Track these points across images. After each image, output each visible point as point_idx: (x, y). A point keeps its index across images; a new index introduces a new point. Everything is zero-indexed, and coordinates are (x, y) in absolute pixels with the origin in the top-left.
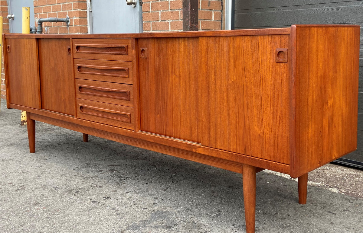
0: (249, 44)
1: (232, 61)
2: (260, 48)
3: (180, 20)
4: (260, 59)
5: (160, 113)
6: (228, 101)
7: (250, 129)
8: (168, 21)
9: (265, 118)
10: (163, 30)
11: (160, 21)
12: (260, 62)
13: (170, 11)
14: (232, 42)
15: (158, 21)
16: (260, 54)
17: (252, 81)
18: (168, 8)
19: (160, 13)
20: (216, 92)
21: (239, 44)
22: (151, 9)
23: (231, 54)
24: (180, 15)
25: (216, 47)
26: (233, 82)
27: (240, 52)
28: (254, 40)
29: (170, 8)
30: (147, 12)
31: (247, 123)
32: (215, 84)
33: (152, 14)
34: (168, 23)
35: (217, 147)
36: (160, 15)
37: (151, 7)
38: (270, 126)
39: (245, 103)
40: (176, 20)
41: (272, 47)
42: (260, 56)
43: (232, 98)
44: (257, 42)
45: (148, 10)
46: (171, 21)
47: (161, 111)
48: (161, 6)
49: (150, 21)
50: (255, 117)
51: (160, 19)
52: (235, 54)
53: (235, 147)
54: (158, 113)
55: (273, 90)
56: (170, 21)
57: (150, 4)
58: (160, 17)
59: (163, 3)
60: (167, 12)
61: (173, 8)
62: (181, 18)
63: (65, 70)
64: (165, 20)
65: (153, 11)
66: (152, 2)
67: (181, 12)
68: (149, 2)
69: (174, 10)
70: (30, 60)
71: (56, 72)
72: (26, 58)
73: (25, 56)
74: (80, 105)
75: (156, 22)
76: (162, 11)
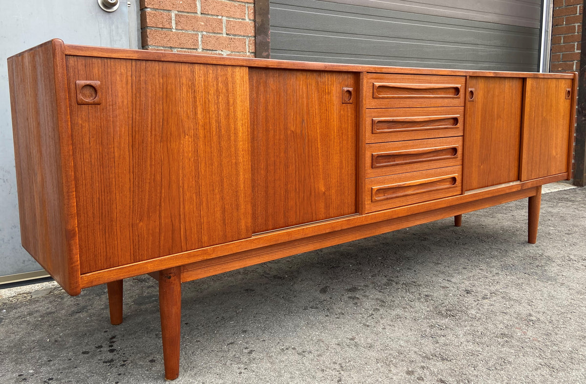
3: (248, 54)
8: (220, 52)
11: (200, 51)
13: (225, 35)
15: (196, 49)
18: (222, 31)
19: (200, 36)
22: (174, 26)
24: (247, 47)
29: (224, 30)
30: (162, 28)
33: (177, 34)
34: (221, 55)
36: (200, 39)
37: (173, 22)
40: (238, 52)
45: (168, 26)
46: (228, 53)
48: (203, 24)
49: (171, 47)
51: (200, 47)
56: (225, 53)
57: (173, 15)
58: (200, 43)
59: (208, 20)
60: (220, 37)
61: (233, 32)
62: (251, 51)
63: (332, 132)
64: (213, 50)
65: (182, 30)
66: (177, 12)
67: (249, 41)
68: (169, 10)
69: (235, 35)
70: (218, 122)
71: (306, 141)
72: (199, 116)
73: (196, 114)
74: (375, 187)
75: (189, 50)
76: (205, 33)
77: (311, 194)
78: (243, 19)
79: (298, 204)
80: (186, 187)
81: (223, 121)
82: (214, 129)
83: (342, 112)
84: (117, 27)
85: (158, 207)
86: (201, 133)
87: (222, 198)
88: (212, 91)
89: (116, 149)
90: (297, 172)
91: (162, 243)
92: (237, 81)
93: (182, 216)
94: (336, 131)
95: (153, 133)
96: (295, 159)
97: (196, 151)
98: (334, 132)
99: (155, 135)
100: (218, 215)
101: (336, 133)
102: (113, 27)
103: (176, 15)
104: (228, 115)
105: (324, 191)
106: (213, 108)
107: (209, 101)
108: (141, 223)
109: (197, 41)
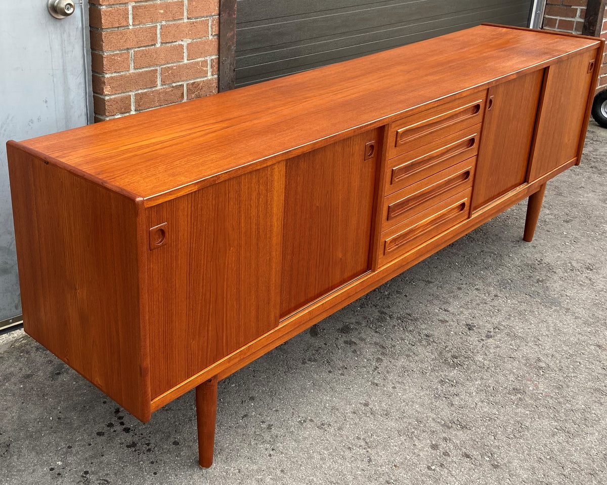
3: (211, 37)
8: (180, 42)
10: (168, 63)
11: (158, 45)
13: (186, 20)
15: (155, 45)
18: (183, 15)
19: (159, 27)
22: (131, 21)
24: (210, 28)
29: (185, 14)
30: (118, 27)
33: (134, 31)
34: (182, 46)
36: (158, 32)
37: (130, 17)
40: (200, 38)
45: (125, 24)
46: (189, 41)
48: (162, 11)
49: (128, 49)
51: (159, 41)
56: (185, 43)
57: (130, 8)
58: (159, 36)
59: (168, 7)
60: (180, 24)
61: (195, 14)
62: (214, 34)
64: (172, 42)
65: (139, 25)
66: (134, 4)
67: (213, 22)
68: (125, 3)
69: (197, 18)
71: (329, 212)
72: (243, 224)
73: (240, 223)
74: (389, 239)
75: (147, 48)
76: (164, 23)
77: (329, 264)
79: (317, 277)
80: (229, 297)
81: (261, 221)
82: (254, 233)
83: (363, 170)
84: (69, 36)
85: (207, 323)
86: (243, 240)
87: (257, 297)
90: (319, 246)
91: (209, 354)
92: (276, 177)
93: (225, 325)
94: (356, 192)
96: (318, 234)
97: (238, 259)
99: (207, 256)
100: (253, 313)
102: (65, 36)
103: (133, 7)
104: (266, 214)
105: (340, 257)
106: (254, 212)
107: (251, 206)
109: (156, 34)
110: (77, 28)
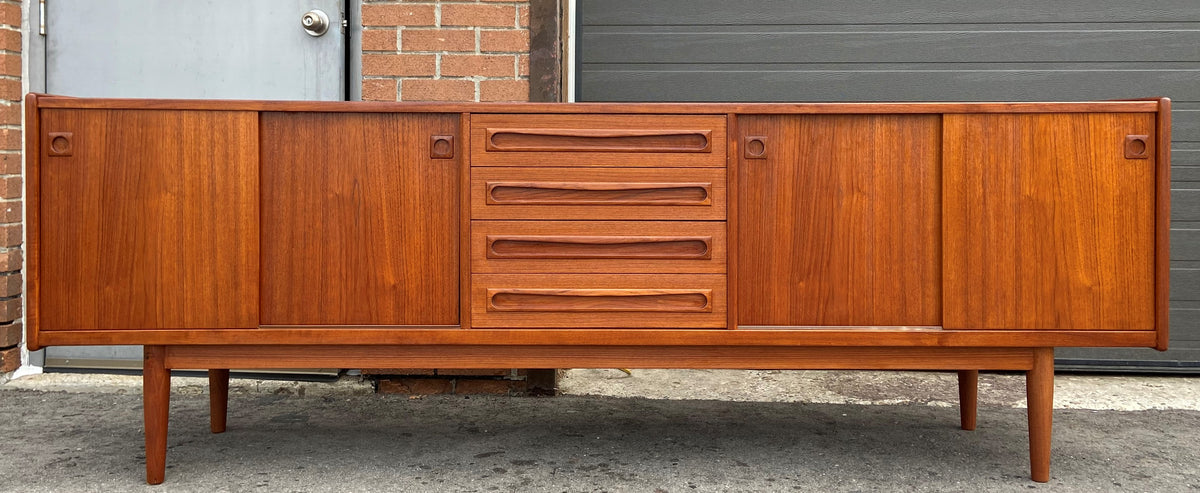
0: (1068, 128)
1: (1027, 159)
2: (1092, 134)
3: (517, 79)
4: (1093, 154)
5: (808, 277)
6: (1018, 235)
7: (1068, 282)
8: (470, 79)
9: (1103, 256)
11: (437, 78)
12: (1093, 158)
13: (478, 54)
14: (1027, 125)
15: (432, 77)
16: (1092, 144)
17: (1074, 192)
18: (474, 48)
19: (438, 58)
20: (985, 219)
21: (1046, 128)
22: (399, 46)
23: (1026, 146)
24: (516, 68)
25: (987, 135)
26: (1030, 198)
27: (1048, 141)
28: (1079, 122)
29: (478, 46)
30: (382, 51)
31: (1062, 270)
32: (984, 203)
33: (403, 58)
34: (471, 83)
35: (987, 327)
36: (438, 62)
37: (399, 41)
38: (1113, 270)
39: (1058, 234)
40: (500, 77)
41: (1118, 132)
42: (1092, 148)
43: (1026, 226)
44: (1086, 126)
45: (391, 48)
46: (484, 79)
47: (809, 274)
48: (443, 40)
49: (394, 77)
50: (1081, 257)
51: (438, 73)
52: (1036, 146)
53: (1033, 319)
54: (801, 280)
55: (1118, 205)
56: (477, 80)
57: (399, 32)
58: (438, 67)
59: (451, 34)
60: (470, 57)
61: (491, 48)
62: (522, 75)
63: (411, 201)
64: (458, 77)
65: (410, 51)
66: (404, 28)
67: (520, 60)
68: (393, 26)
69: (496, 53)
70: (212, 178)
71: (361, 208)
72: (186, 171)
73: (182, 167)
74: (494, 290)
75: (421, 79)
76: (446, 53)
77: (368, 284)
78: (510, 28)
79: (344, 296)
80: (165, 253)
81: (219, 178)
82: (206, 187)
83: (430, 171)
84: (326, 55)
85: (129, 272)
86: (188, 190)
87: (214, 272)
88: (205, 141)
89: (85, 204)
90: (344, 252)
91: (132, 313)
92: (241, 129)
93: (159, 287)
94: (418, 197)
95: (128, 187)
96: (341, 233)
97: (180, 212)
98: (415, 199)
99: (130, 190)
100: (208, 291)
101: (418, 202)
102: (321, 55)
103: (403, 31)
104: (226, 170)
105: (393, 283)
106: (204, 161)
107: (200, 153)
108: (108, 288)
109: (434, 65)
110: (335, 49)
